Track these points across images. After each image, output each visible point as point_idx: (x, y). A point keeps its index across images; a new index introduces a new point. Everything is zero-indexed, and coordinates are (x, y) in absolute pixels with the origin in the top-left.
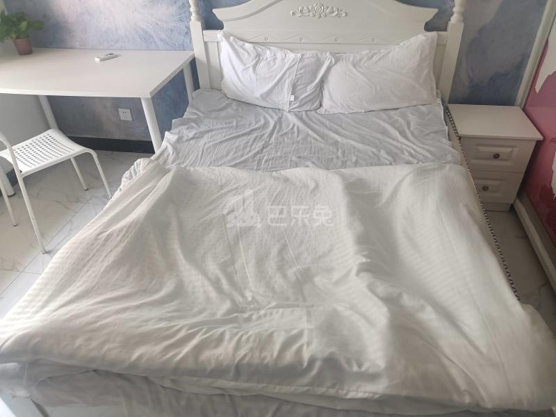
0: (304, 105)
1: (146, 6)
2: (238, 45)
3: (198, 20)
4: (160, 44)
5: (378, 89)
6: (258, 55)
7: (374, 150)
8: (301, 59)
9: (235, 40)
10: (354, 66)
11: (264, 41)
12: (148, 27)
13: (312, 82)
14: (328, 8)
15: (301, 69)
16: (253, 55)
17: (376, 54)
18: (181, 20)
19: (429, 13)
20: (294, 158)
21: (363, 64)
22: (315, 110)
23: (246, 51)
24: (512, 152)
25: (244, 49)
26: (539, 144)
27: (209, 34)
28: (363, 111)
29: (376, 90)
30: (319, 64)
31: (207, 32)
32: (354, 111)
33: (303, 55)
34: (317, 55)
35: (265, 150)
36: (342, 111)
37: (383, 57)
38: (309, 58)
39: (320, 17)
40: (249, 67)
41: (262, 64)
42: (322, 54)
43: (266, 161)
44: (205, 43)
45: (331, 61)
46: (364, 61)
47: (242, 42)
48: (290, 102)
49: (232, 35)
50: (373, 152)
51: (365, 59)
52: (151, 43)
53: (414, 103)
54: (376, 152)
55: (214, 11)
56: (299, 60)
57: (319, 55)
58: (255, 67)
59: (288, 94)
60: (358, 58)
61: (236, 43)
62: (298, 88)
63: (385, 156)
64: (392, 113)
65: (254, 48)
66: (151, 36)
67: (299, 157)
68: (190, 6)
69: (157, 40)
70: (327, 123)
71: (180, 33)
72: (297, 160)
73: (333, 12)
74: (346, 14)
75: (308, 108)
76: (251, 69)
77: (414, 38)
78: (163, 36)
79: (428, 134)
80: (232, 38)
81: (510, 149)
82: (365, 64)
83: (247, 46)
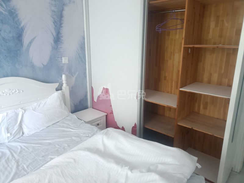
0: (16, 135)
5: (49, 116)
7: (69, 138)
8: (6, 115)
10: (34, 110)
13: (16, 124)
14: (13, 90)
15: (9, 120)
17: (40, 104)
19: (56, 85)
20: (41, 158)
21: (38, 109)
22: (22, 136)
24: (101, 122)
26: (106, 116)
28: (45, 128)
29: (48, 117)
30: (17, 115)
32: (41, 129)
33: (7, 113)
34: (14, 111)
35: (20, 164)
36: (36, 132)
37: (45, 104)
38: (11, 113)
39: (10, 94)
42: (17, 110)
43: (27, 167)
45: (23, 112)
46: (37, 108)
48: (8, 137)
50: (69, 139)
51: (37, 106)
53: (64, 117)
54: (70, 139)
56: (6, 116)
57: (16, 111)
59: (5, 134)
60: (34, 107)
62: (10, 129)
63: (75, 138)
64: (58, 124)
67: (43, 157)
70: (35, 138)
72: (43, 158)
73: (16, 91)
74: (23, 91)
75: (18, 137)
77: (53, 94)
79: (80, 125)
81: (100, 121)
82: (39, 109)
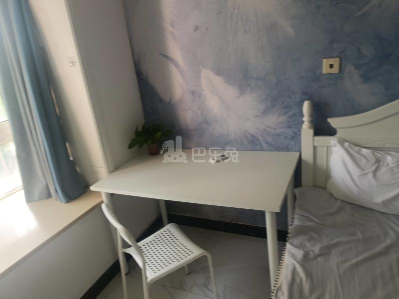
1: (257, 116)
2: (354, 151)
3: (310, 128)
4: (265, 146)
6: (378, 161)
9: (350, 147)
11: (383, 147)
12: (257, 133)
16: (373, 160)
18: (289, 127)
23: (365, 157)
25: (361, 155)
27: (321, 140)
31: (318, 138)
40: (367, 173)
41: (383, 170)
44: (315, 148)
47: (357, 148)
49: (347, 142)
52: (257, 145)
55: (330, 120)
58: (375, 173)
61: (352, 148)
65: (373, 154)
66: (258, 140)
68: (303, 116)
69: (263, 143)
71: (286, 138)
76: (371, 175)
78: (270, 139)
80: (346, 144)
83: (364, 151)
